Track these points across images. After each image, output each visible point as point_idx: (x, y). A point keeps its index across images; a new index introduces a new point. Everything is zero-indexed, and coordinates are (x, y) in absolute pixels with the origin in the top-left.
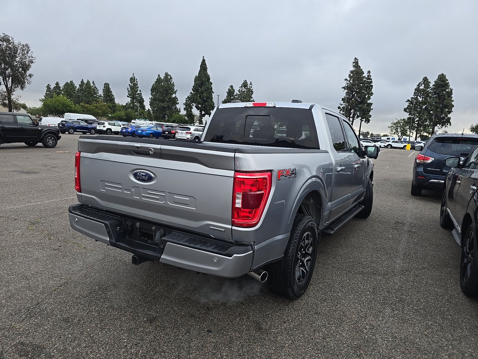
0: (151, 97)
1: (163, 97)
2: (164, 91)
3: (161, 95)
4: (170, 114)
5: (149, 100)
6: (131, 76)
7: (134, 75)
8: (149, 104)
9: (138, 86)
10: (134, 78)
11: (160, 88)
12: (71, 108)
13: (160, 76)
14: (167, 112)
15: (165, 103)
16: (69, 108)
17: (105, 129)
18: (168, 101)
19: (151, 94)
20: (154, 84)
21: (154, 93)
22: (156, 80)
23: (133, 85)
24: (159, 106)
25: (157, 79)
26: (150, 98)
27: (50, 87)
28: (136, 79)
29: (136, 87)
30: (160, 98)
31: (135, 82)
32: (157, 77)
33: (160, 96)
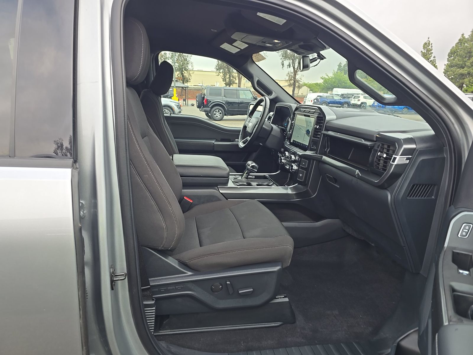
0: (447, 63)
1: (463, 61)
2: (466, 53)
3: (461, 59)
4: (469, 82)
5: (444, 67)
6: (426, 41)
7: (429, 39)
8: (444, 72)
9: (432, 51)
10: (429, 43)
11: (461, 51)
12: (346, 83)
13: (464, 36)
14: (466, 80)
15: (465, 69)
16: (344, 84)
17: (359, 103)
18: (469, 66)
19: (448, 59)
20: (453, 47)
21: (452, 58)
22: (457, 41)
23: (425, 51)
24: (455, 73)
25: (460, 40)
26: (445, 65)
27: (341, 65)
28: (430, 43)
29: (430, 53)
30: (459, 63)
31: (430, 47)
32: (460, 37)
33: (459, 60)
